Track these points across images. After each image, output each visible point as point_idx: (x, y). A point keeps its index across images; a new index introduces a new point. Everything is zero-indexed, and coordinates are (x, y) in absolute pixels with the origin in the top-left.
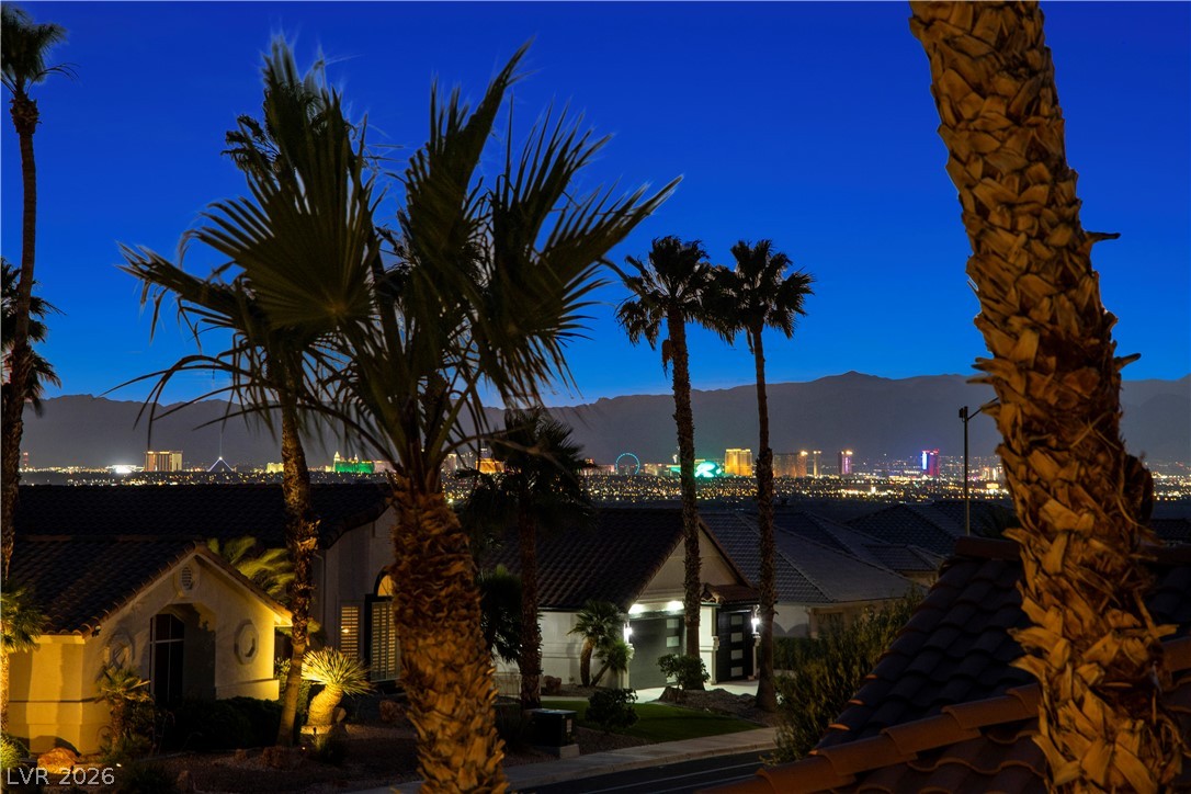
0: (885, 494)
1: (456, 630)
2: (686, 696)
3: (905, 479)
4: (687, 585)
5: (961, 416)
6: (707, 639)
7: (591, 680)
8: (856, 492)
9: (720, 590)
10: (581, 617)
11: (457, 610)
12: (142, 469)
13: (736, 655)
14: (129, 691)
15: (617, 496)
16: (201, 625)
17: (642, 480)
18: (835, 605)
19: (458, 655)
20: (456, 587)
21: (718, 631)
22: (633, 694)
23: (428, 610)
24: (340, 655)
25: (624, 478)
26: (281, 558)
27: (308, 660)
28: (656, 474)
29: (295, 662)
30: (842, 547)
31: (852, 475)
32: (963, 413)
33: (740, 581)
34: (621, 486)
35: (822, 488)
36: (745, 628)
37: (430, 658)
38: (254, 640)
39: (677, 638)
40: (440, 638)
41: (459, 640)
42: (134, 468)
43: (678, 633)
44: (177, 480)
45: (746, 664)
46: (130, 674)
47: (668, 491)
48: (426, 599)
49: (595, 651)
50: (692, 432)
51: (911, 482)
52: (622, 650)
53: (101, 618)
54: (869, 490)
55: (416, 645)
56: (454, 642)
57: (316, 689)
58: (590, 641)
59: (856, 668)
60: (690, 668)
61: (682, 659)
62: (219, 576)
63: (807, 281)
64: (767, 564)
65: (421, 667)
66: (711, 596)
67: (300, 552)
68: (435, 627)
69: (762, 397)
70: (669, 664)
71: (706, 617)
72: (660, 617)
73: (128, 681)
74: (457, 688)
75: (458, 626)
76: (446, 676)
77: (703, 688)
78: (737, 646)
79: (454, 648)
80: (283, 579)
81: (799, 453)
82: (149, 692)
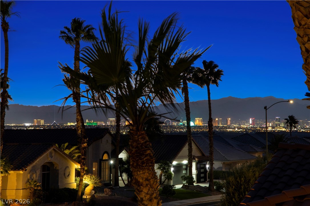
0: (240, 130)
1: (148, 169)
2: (189, 187)
3: (245, 126)
4: (189, 156)
5: (265, 109)
6: (194, 171)
7: (162, 183)
8: (232, 130)
9: (198, 157)
10: (159, 165)
11: (148, 164)
12: (33, 124)
13: (202, 175)
14: (35, 186)
15: (165, 131)
16: (55, 168)
17: (172, 127)
18: (230, 161)
19: (149, 176)
20: (148, 157)
21: (197, 169)
22: (175, 186)
23: (140, 164)
24: (93, 176)
25: (167, 126)
26: (76, 149)
27: (84, 177)
28: (176, 125)
29: (81, 178)
30: (231, 145)
31: (230, 125)
32: (265, 108)
33: (203, 155)
34: (166, 129)
35: (222, 129)
36: (205, 168)
37: (141, 177)
38: (69, 172)
39: (186, 171)
40: (144, 172)
41: (149, 172)
42: (30, 124)
43: (186, 169)
44: (43, 128)
45: (205, 178)
46: (35, 182)
47: (179, 130)
48: (140, 161)
49: (163, 174)
50: (190, 113)
51: (247, 127)
52: (171, 174)
53: (27, 166)
54: (235, 129)
55: (137, 173)
56: (148, 173)
57: (87, 185)
58: (162, 172)
59: (242, 179)
60: (190, 179)
61: (188, 177)
62: (60, 154)
63: (222, 72)
64: (211, 150)
65: (139, 180)
66: (195, 159)
67: (82, 147)
68: (142, 169)
69: (210, 104)
70: (184, 178)
71: (194, 165)
72: (181, 165)
73: (35, 183)
74: (149, 186)
75: (149, 168)
76: (146, 182)
77: (194, 185)
78: (202, 173)
79: (148, 174)
80: (77, 155)
81: (216, 119)
82: (41, 186)
